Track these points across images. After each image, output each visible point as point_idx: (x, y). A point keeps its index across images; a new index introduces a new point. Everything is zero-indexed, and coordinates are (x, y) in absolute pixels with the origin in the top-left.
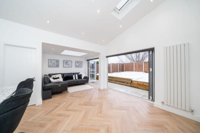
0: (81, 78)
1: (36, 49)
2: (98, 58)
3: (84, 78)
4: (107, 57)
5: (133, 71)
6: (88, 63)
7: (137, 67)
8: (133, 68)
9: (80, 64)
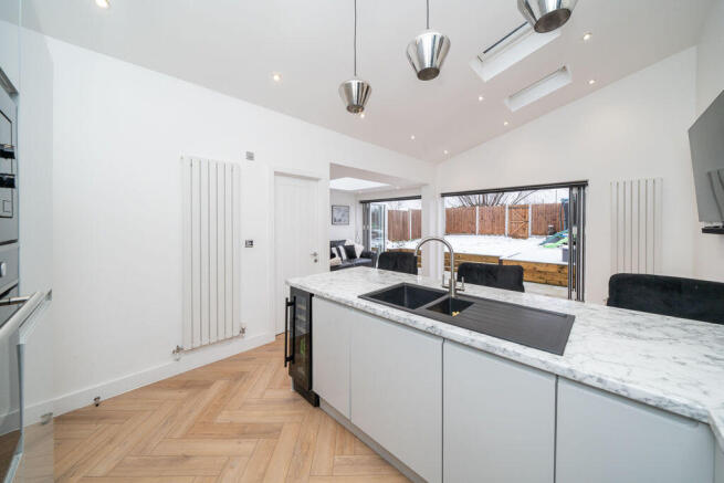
0: (355, 257)
1: (317, 180)
2: (419, 197)
3: (361, 256)
4: (443, 195)
5: (473, 232)
6: (366, 212)
7: (488, 223)
8: (475, 224)
9: (343, 215)
